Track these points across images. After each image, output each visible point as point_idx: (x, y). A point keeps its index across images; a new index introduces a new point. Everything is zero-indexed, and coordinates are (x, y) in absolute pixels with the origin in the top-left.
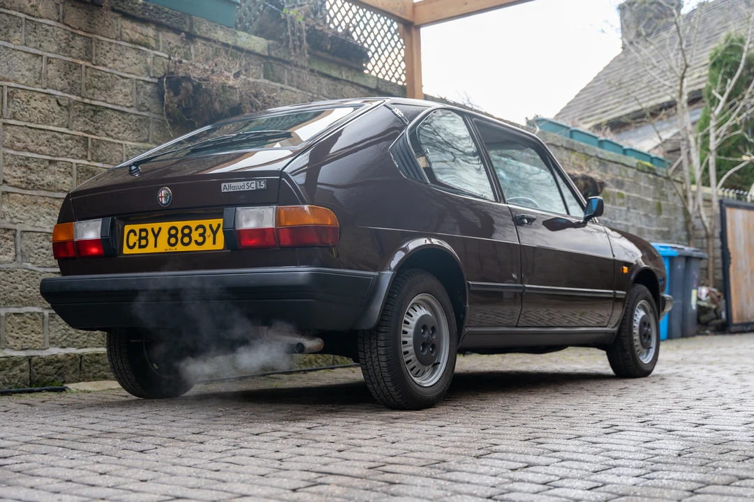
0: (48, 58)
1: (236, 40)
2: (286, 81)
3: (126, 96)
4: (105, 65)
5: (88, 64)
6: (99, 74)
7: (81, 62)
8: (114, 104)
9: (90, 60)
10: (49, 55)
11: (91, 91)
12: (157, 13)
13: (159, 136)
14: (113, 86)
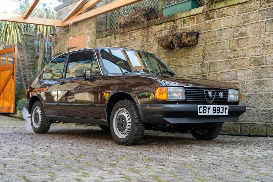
0: (138, 46)
1: (190, 13)
2: (216, 17)
3: (156, 48)
4: (151, 42)
5: (147, 43)
6: (149, 45)
7: (145, 44)
8: (153, 51)
9: (147, 42)
10: (138, 45)
11: (147, 50)
12: (164, 19)
13: (165, 56)
14: (153, 47)
